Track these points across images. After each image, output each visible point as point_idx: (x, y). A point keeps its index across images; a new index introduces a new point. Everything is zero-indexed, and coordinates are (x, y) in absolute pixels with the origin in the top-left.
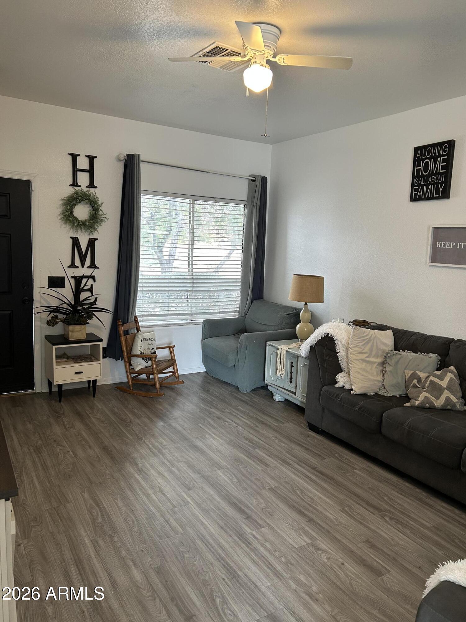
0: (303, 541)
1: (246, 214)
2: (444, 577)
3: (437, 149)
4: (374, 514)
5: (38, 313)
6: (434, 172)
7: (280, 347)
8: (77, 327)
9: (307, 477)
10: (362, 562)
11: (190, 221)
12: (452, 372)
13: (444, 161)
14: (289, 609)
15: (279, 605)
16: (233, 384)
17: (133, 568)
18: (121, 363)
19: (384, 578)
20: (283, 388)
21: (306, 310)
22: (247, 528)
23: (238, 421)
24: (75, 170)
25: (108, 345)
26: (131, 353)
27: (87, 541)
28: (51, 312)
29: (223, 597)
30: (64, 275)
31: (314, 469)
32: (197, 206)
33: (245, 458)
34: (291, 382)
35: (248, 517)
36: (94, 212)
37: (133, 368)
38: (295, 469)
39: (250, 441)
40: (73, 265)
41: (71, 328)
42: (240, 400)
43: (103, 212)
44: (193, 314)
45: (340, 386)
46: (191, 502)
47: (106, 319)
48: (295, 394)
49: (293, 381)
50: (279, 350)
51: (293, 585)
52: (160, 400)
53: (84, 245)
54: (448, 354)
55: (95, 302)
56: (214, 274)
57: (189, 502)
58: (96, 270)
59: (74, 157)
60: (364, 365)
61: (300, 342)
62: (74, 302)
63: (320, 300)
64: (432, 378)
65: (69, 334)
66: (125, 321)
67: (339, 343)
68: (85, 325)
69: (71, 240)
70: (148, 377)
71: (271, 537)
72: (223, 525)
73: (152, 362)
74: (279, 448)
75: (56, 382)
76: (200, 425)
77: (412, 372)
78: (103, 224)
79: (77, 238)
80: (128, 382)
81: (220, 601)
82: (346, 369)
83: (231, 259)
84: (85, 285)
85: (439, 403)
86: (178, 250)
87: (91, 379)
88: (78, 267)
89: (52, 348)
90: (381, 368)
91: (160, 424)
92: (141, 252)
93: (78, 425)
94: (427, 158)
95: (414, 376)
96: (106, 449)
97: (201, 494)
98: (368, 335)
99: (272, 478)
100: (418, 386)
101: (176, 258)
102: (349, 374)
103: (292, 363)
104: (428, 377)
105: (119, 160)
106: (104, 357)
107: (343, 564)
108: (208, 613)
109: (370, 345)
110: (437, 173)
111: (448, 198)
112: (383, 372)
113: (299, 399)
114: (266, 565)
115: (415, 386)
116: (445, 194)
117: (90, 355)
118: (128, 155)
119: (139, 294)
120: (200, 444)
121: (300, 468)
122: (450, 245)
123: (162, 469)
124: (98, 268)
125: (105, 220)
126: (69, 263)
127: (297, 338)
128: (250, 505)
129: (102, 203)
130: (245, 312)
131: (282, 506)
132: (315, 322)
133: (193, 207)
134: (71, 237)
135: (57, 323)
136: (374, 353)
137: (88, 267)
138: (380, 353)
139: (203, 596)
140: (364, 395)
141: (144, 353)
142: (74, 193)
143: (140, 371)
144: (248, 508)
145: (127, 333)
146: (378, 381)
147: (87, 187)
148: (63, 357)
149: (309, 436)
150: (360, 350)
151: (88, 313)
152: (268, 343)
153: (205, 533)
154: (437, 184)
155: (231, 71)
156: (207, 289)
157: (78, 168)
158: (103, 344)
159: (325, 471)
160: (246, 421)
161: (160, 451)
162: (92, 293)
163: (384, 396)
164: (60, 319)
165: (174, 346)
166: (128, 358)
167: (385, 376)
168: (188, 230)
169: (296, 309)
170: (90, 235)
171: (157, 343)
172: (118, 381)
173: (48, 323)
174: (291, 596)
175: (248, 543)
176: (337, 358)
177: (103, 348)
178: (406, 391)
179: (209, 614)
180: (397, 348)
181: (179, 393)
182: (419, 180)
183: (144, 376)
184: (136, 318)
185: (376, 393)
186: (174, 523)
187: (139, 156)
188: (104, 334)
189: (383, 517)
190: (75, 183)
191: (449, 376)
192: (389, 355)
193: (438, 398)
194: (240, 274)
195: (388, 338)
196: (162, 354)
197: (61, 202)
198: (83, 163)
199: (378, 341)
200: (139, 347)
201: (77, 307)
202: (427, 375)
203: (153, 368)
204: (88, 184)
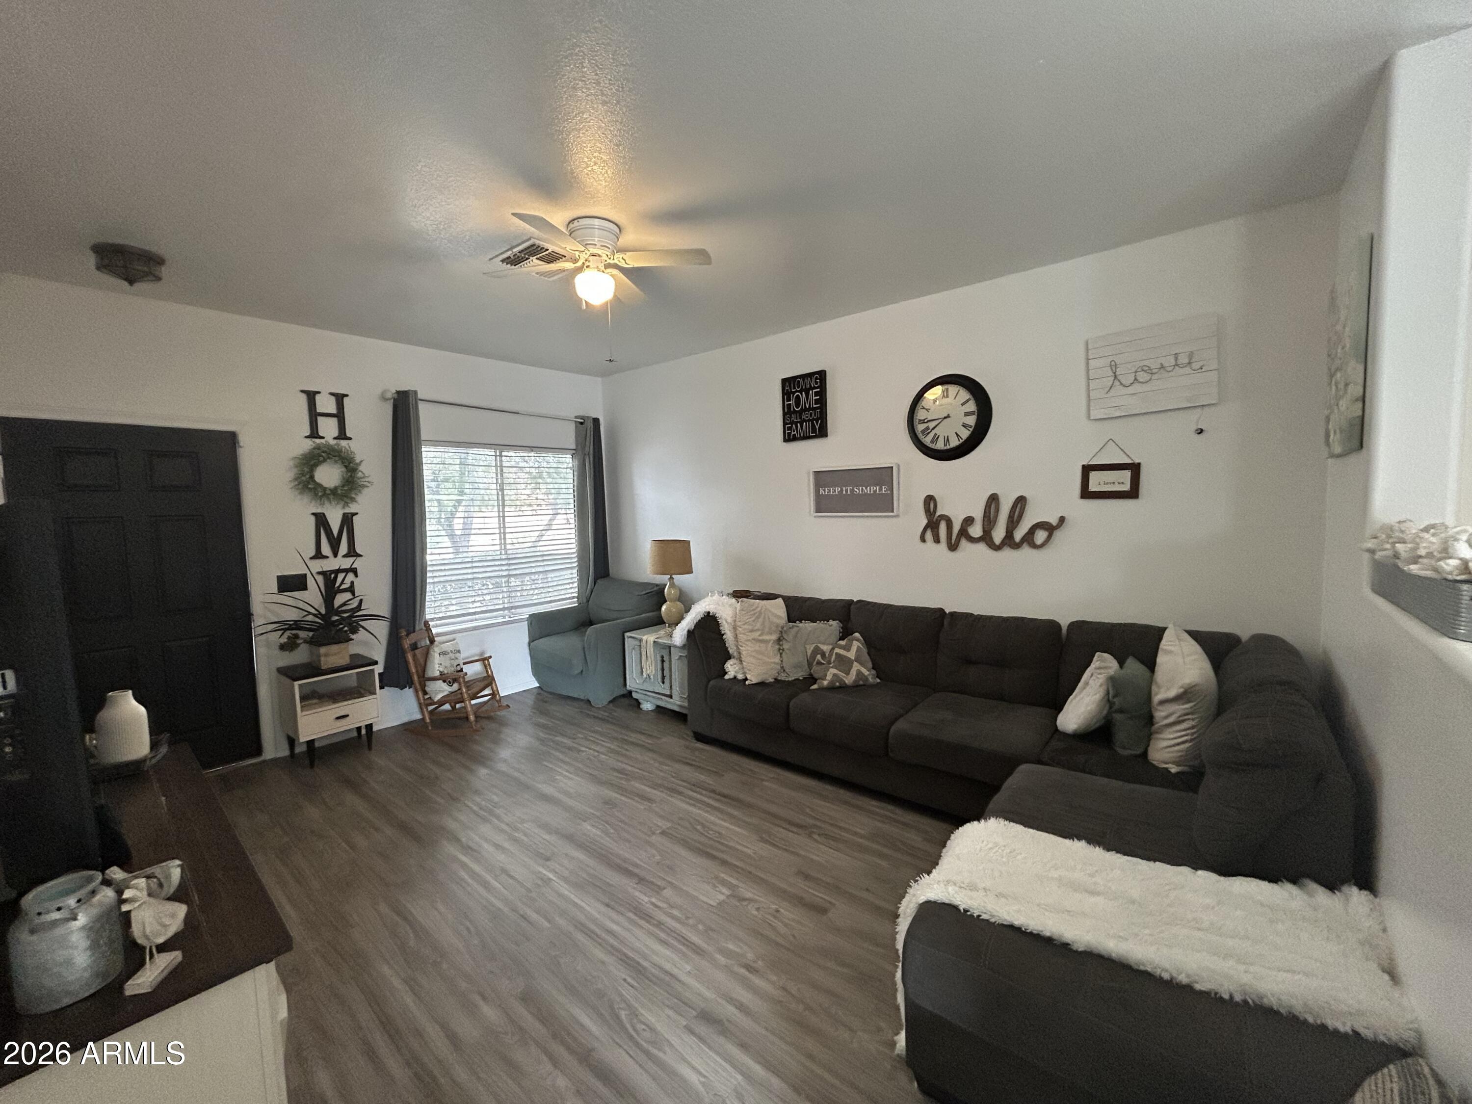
0: (720, 895)
1: (576, 469)
2: (923, 897)
3: (808, 381)
4: (798, 834)
5: (262, 634)
6: (807, 407)
7: (645, 638)
8: (334, 648)
9: (709, 805)
10: (800, 901)
11: (497, 479)
12: (858, 640)
13: (816, 394)
14: (723, 995)
15: (709, 994)
16: (582, 697)
17: (481, 1003)
18: (409, 692)
19: (830, 915)
20: (654, 692)
21: (673, 585)
22: (643, 897)
23: (598, 748)
24: (314, 415)
25: (385, 668)
26: (424, 676)
27: (396, 982)
28: (285, 630)
29: (629, 1006)
30: (305, 571)
31: (714, 791)
32: (504, 458)
33: (618, 796)
34: (663, 683)
35: (641, 880)
36: (349, 474)
37: (430, 698)
38: (691, 798)
39: (620, 771)
40: (318, 555)
41: (323, 650)
42: (595, 717)
43: (363, 474)
44: (512, 608)
45: (732, 677)
46: (554, 878)
47: (381, 629)
48: (671, 696)
49: (667, 680)
50: (644, 642)
51: (722, 960)
52: (477, 737)
53: (335, 521)
54: (849, 619)
55: (359, 607)
56: (532, 549)
57: (550, 879)
58: (359, 559)
59: (311, 396)
60: (757, 647)
61: (669, 627)
62: (324, 609)
63: (690, 571)
64: (837, 650)
65: (319, 661)
66: (411, 630)
67: (724, 623)
68: (346, 644)
69: (313, 518)
70: (453, 708)
71: (679, 900)
72: (607, 901)
73: (460, 684)
74: (662, 774)
75: (304, 736)
76: (546, 763)
77: (814, 645)
78: (365, 491)
79: (324, 514)
80: (423, 719)
81: (626, 1015)
82: (735, 654)
83: (554, 527)
84: (342, 583)
85: (850, 679)
86: (475, 520)
87: (363, 724)
88: (327, 557)
89: (293, 686)
90: (777, 647)
91: (483, 772)
92: (428, 528)
93: (351, 799)
94: (797, 391)
95: (817, 650)
96: (404, 828)
97: (566, 862)
98: (757, 607)
99: (661, 817)
100: (823, 661)
101: (473, 532)
102: (741, 661)
103: (662, 657)
104: (833, 649)
105: (384, 398)
106: (381, 688)
107: (777, 911)
108: (612, 1038)
109: (761, 620)
110: (810, 409)
111: (826, 436)
112: (781, 651)
113: (676, 703)
114: (679, 941)
115: (819, 663)
116: (822, 432)
117: (358, 687)
118: (398, 392)
119: (429, 588)
120: (548, 790)
121: (695, 794)
122: (835, 491)
123: (499, 839)
124: (361, 556)
125: (368, 485)
126: (312, 553)
127: (664, 623)
128: (638, 862)
129: (361, 461)
130: (586, 597)
131: (684, 852)
132: (686, 602)
133: (501, 461)
134: (313, 514)
135: (298, 645)
136: (767, 630)
137: (344, 556)
138: (774, 628)
139: (601, 1015)
140: (762, 684)
141: (446, 672)
142: (314, 448)
143: (443, 699)
144: (637, 866)
145: (414, 647)
146: (777, 664)
147: (335, 438)
148: (311, 697)
149: (697, 749)
150: (750, 627)
151: (350, 624)
152: (627, 634)
153: (582, 918)
154: (812, 421)
155: (551, 279)
156: (527, 571)
157: (318, 411)
158: (379, 669)
159: (726, 791)
160: (609, 745)
161: (491, 812)
162: (353, 593)
163: (785, 681)
164: (302, 638)
165: (490, 657)
166: (420, 683)
167: (784, 654)
168: (495, 492)
169: (657, 585)
170: (344, 507)
171: (464, 655)
172: (405, 719)
173: (282, 647)
174: (720, 976)
175: (647, 917)
176: (723, 642)
177: (380, 674)
178: (808, 670)
179: (614, 1040)
180: (790, 619)
181: (502, 723)
182: (791, 415)
183: (447, 707)
184: (426, 623)
185: (775, 679)
186: (534, 916)
187: (415, 392)
188: (379, 653)
189: (810, 836)
190: (314, 434)
191: (856, 645)
192: (785, 629)
193: (848, 673)
194: (574, 546)
195: (778, 608)
196: (473, 670)
197: (291, 463)
198: (326, 404)
199: (770, 614)
200: (437, 665)
201: (330, 618)
202: (830, 647)
203: (461, 694)
204: (336, 434)
